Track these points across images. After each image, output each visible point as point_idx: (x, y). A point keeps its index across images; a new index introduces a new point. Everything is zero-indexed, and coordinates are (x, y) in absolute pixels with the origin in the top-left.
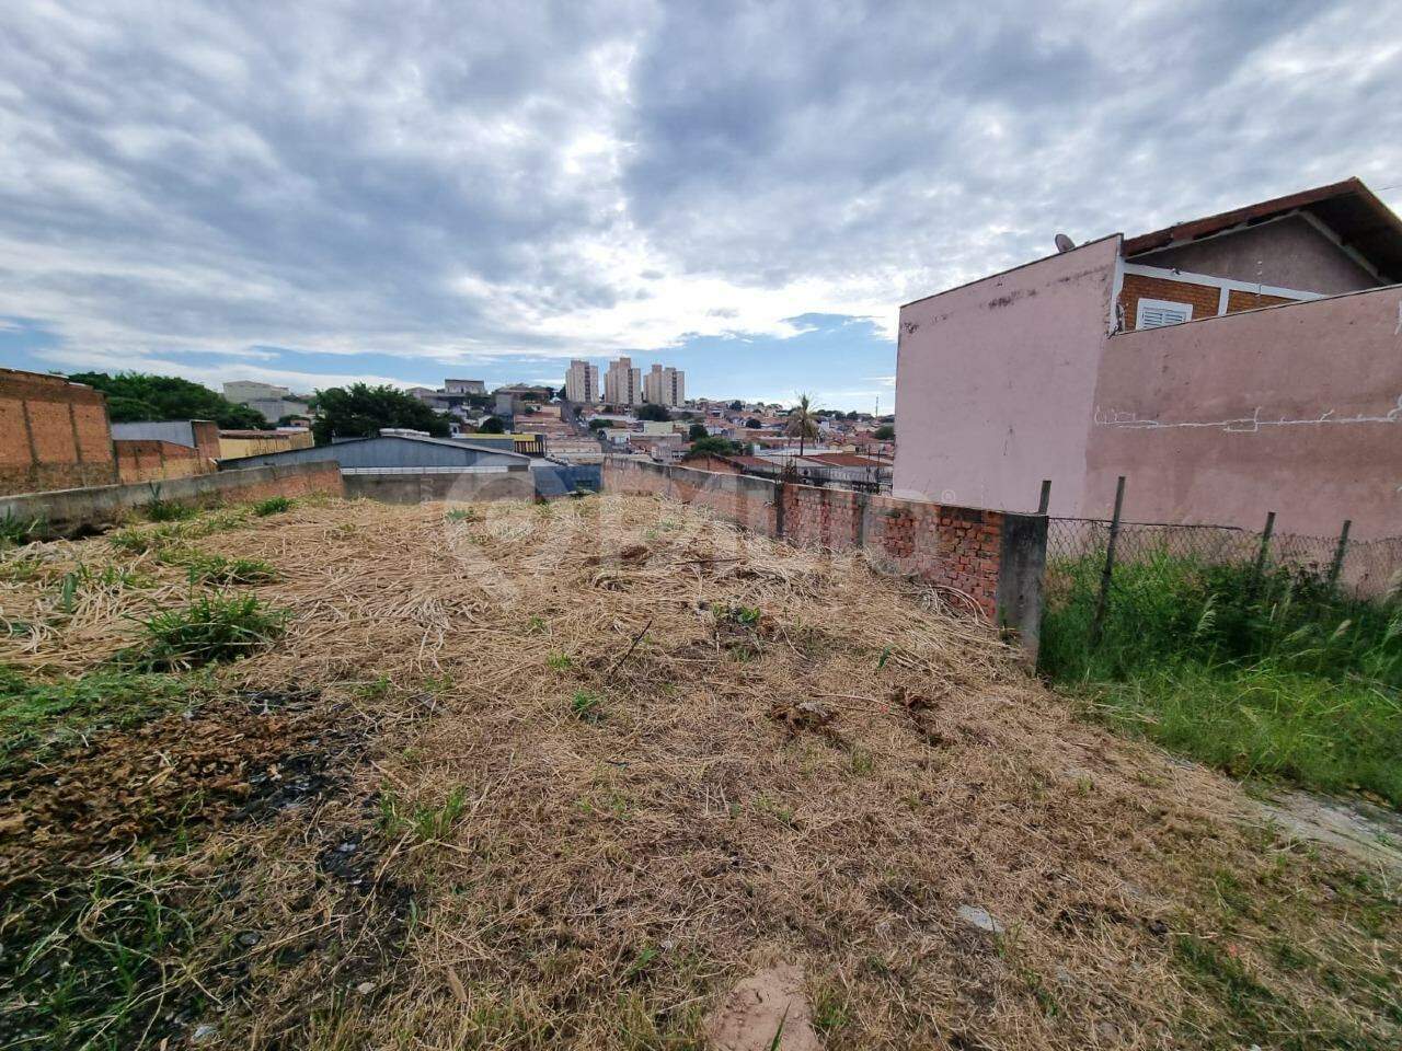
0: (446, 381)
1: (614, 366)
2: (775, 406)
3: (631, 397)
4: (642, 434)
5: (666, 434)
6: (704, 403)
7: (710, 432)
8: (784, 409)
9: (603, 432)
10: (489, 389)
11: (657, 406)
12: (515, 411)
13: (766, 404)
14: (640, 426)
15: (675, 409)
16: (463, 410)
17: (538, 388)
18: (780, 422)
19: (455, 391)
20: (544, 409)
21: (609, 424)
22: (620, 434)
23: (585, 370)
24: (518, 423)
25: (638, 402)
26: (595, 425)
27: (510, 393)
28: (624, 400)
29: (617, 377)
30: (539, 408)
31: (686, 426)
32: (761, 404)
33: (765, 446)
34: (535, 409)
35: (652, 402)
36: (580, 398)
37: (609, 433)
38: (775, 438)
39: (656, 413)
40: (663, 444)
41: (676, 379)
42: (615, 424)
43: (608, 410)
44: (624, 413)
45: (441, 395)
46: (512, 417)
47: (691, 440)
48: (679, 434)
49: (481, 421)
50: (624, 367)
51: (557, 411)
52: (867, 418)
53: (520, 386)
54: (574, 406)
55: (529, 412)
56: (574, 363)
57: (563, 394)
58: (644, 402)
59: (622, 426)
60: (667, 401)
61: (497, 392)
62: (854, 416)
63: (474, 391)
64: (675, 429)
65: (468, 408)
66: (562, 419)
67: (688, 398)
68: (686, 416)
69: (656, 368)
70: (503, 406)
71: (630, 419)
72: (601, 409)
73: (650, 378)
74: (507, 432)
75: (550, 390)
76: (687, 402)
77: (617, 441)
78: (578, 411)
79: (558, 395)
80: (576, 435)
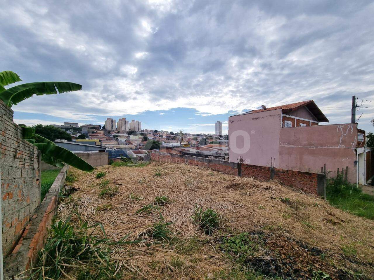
0: (65, 123)
1: (121, 120)
2: (166, 132)
3: (125, 128)
4: (130, 139)
5: (137, 139)
6: (147, 130)
7: (149, 138)
8: (168, 132)
12: (89, 132)
13: (164, 131)
14: (129, 137)
15: (138, 132)
16: (70, 132)
17: (96, 125)
18: (167, 136)
19: (68, 126)
20: (98, 132)
22: (123, 139)
23: (111, 121)
24: (90, 136)
25: (127, 130)
26: (115, 136)
27: (87, 127)
28: (123, 129)
29: (121, 123)
30: (96, 131)
31: (142, 137)
32: (162, 131)
34: (95, 132)
35: (132, 130)
36: (110, 128)
37: (119, 139)
40: (136, 142)
41: (139, 124)
42: (121, 136)
43: (118, 132)
44: (124, 133)
45: (63, 127)
46: (88, 134)
48: (140, 139)
49: (78, 136)
50: (124, 120)
51: (102, 132)
52: (189, 135)
53: (90, 125)
54: (108, 131)
55: (93, 133)
56: (108, 119)
57: (104, 127)
58: (129, 130)
59: (123, 137)
60: (136, 130)
61: (82, 127)
62: (186, 134)
63: (74, 126)
64: (139, 138)
65: (72, 131)
66: (104, 134)
68: (142, 134)
69: (133, 121)
70: (84, 131)
71: (125, 135)
72: (116, 132)
73: (131, 123)
74: (87, 139)
75: (100, 126)
76: (142, 130)
77: (122, 141)
78: (109, 132)
79: (103, 128)
80: (109, 139)
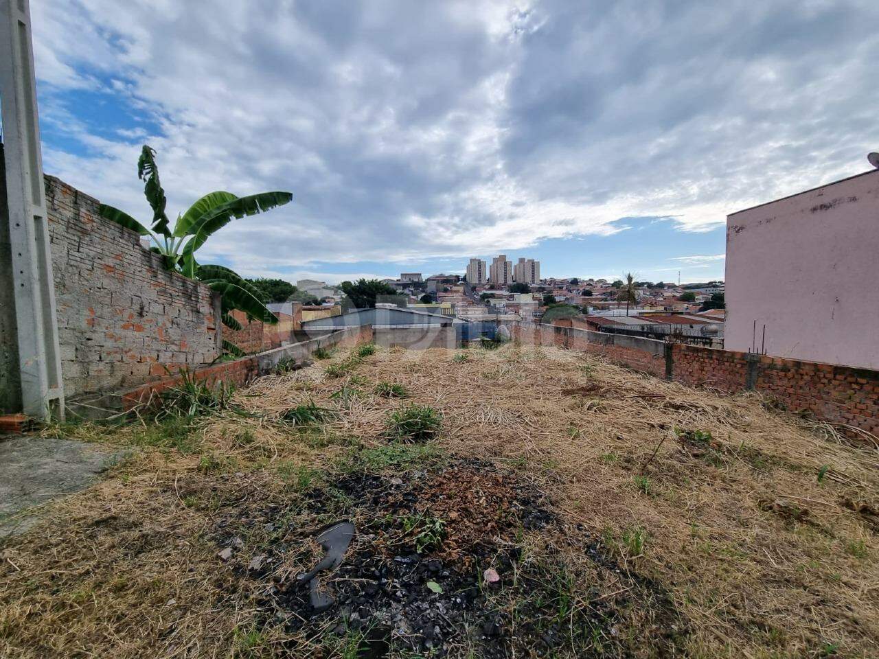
0: (402, 275)
1: (495, 260)
2: (601, 281)
3: (506, 281)
4: (513, 302)
5: (528, 302)
6: (553, 281)
7: (557, 299)
8: (609, 282)
9: (489, 301)
10: (424, 277)
11: (522, 284)
12: (438, 290)
13: (595, 280)
14: (512, 297)
15: (533, 285)
16: (410, 291)
17: (451, 276)
18: (604, 291)
19: (406, 280)
20: (455, 288)
21: (493, 296)
22: (498, 302)
23: (478, 264)
24: (440, 297)
25: (510, 282)
26: (484, 297)
27: (435, 280)
28: (501, 281)
29: (497, 267)
30: (451, 288)
31: (541, 296)
32: (592, 280)
33: (596, 308)
34: (449, 289)
35: (518, 281)
36: (475, 281)
37: (493, 301)
38: (603, 302)
39: (523, 289)
40: (527, 308)
41: (534, 266)
42: (496, 296)
43: (492, 288)
44: (501, 289)
45: (399, 282)
46: (436, 294)
47: (545, 305)
48: (537, 301)
49: (420, 297)
50: (502, 261)
51: (461, 289)
52: (672, 286)
53: (441, 276)
54: (472, 286)
55: (446, 290)
56: (472, 260)
57: (464, 279)
58: (514, 281)
59: (501, 297)
60: (528, 280)
61: (428, 280)
62: (661, 285)
63: (416, 280)
64: (534, 298)
65: (412, 289)
66: (465, 294)
67: (542, 278)
68: (541, 290)
69: (522, 260)
70: (431, 287)
71: (505, 293)
72: (487, 287)
73: (517, 267)
74: (434, 302)
75: (457, 277)
76: (541, 281)
77: (497, 306)
78: (474, 289)
79: (462, 280)
80: (473, 303)
